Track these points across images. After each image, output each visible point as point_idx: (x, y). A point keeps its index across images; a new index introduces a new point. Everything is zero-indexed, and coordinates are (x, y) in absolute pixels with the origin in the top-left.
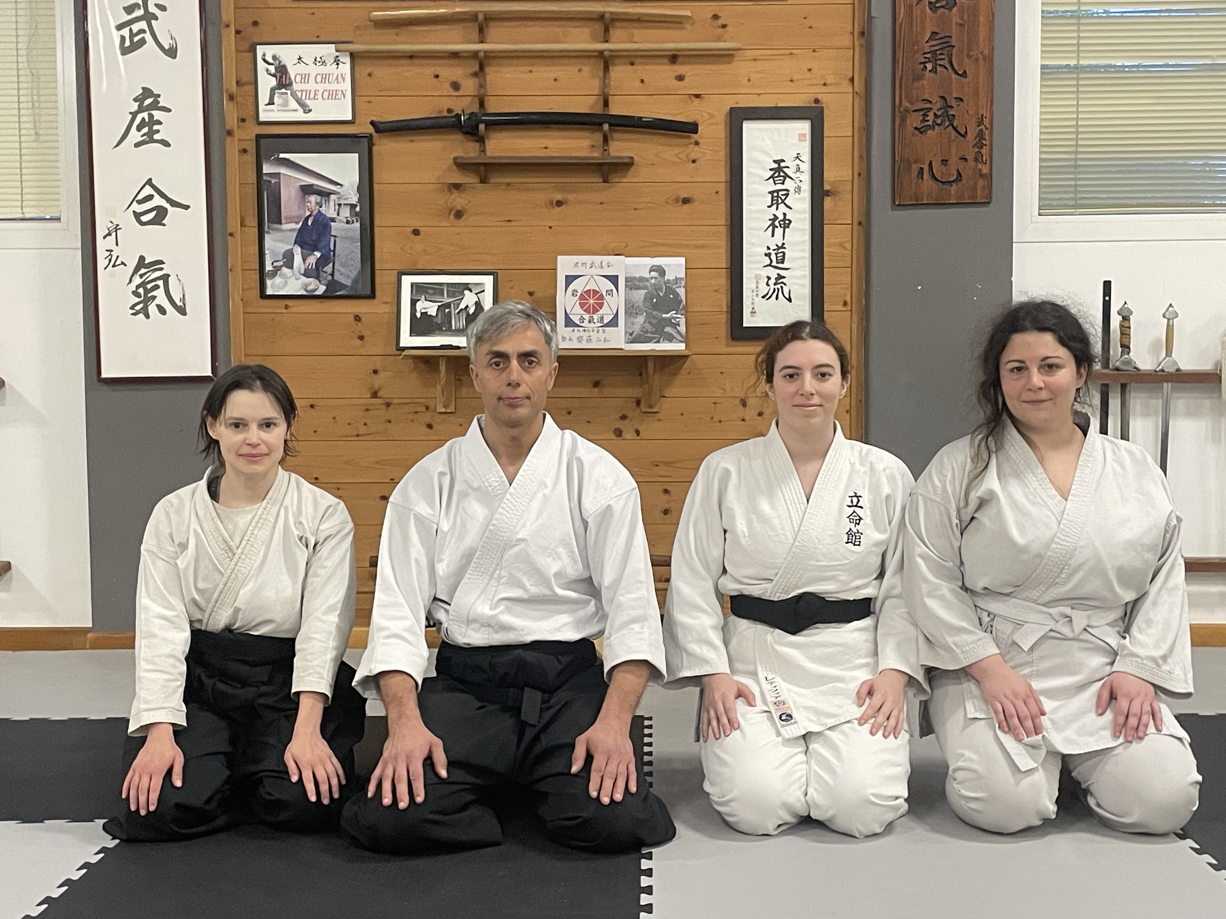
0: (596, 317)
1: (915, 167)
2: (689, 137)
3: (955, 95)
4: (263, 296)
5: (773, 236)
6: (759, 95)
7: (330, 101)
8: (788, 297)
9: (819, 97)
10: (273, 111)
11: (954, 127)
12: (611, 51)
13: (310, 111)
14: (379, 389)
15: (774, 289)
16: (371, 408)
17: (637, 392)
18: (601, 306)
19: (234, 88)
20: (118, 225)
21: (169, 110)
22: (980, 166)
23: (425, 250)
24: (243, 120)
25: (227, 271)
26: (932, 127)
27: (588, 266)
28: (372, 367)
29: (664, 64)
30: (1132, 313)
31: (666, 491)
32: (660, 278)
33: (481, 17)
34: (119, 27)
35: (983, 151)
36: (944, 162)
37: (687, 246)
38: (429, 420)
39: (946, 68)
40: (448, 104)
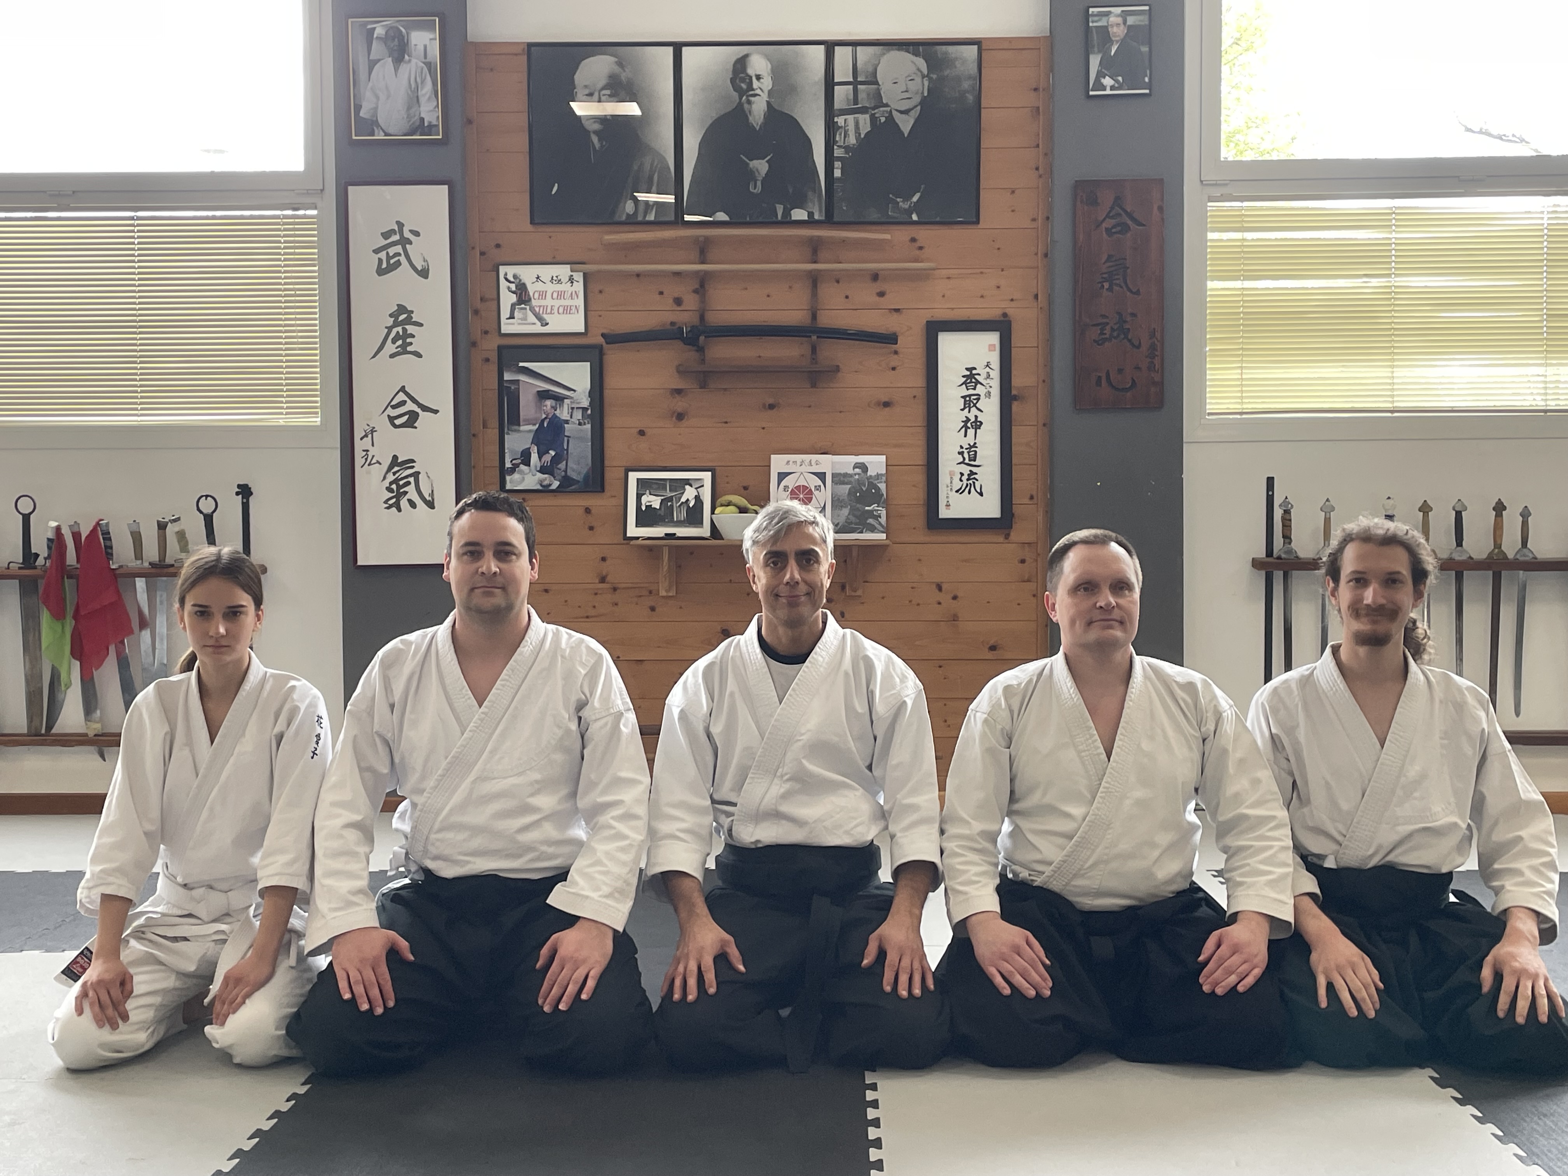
1: (1094, 376)
2: (890, 347)
3: (1130, 311)
5: (965, 436)
6: (953, 309)
7: (565, 315)
8: (979, 491)
9: (1007, 311)
10: (513, 324)
11: (1128, 340)
12: (819, 271)
13: (547, 324)
14: (607, 575)
15: (967, 485)
16: (600, 592)
18: (810, 500)
19: (478, 304)
20: (374, 428)
21: (421, 325)
22: (1152, 374)
23: (649, 449)
24: (486, 332)
25: (471, 468)
26: (1109, 340)
27: (799, 464)
28: (600, 555)
29: (866, 282)
30: (1293, 507)
32: (863, 474)
33: (702, 240)
34: (377, 251)
35: (1156, 361)
36: (1120, 371)
37: (888, 445)
38: (653, 604)
39: (1121, 287)
40: (669, 317)
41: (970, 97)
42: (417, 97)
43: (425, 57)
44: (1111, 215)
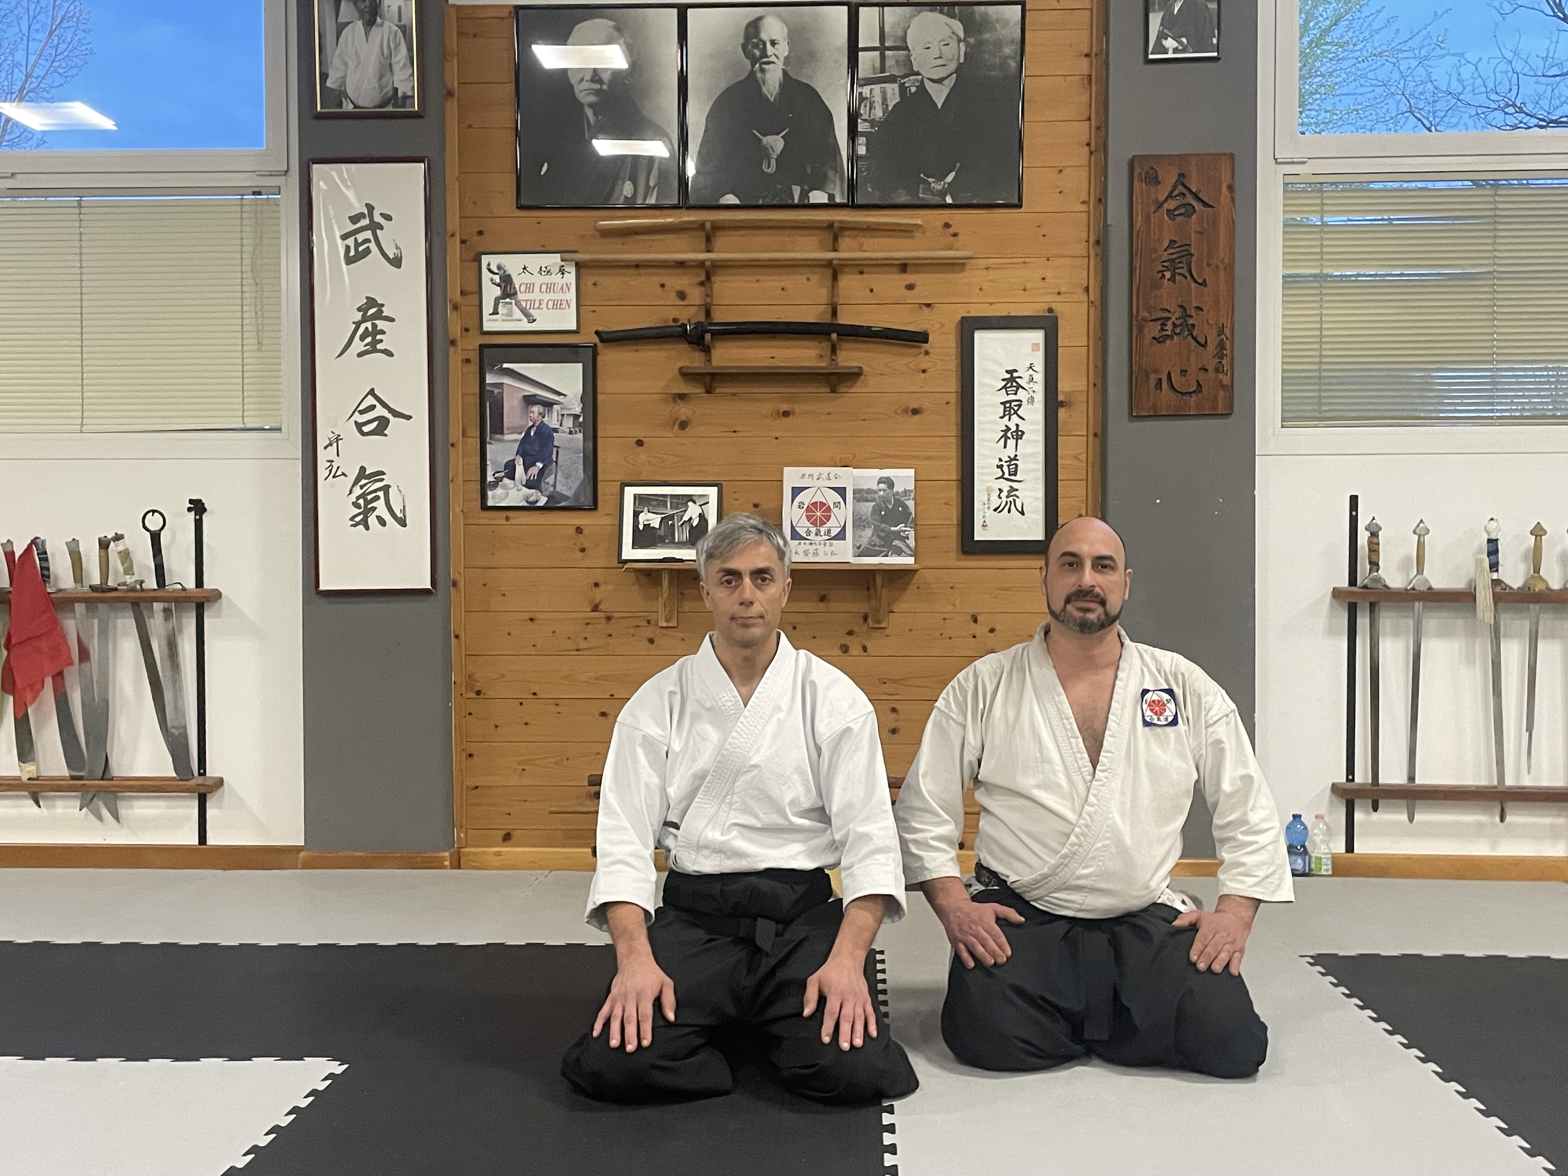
0: (823, 530)
1: (1153, 378)
2: (920, 347)
3: (1194, 304)
4: (485, 507)
5: (1005, 447)
6: (991, 304)
7: (554, 311)
8: (1020, 510)
9: (1053, 306)
10: (497, 320)
11: (1193, 337)
12: (840, 259)
13: (535, 320)
14: (600, 603)
15: (1007, 502)
16: (592, 622)
17: (864, 607)
18: (828, 518)
19: (458, 298)
20: (339, 435)
21: (392, 320)
22: (1221, 376)
23: (649, 461)
24: (467, 330)
25: (447, 481)
26: (1171, 337)
27: (815, 477)
28: (592, 580)
29: (894, 273)
30: (1380, 529)
31: (894, 710)
32: (888, 491)
33: (708, 225)
34: (344, 237)
35: (1224, 362)
36: (1183, 372)
37: (917, 457)
38: (651, 636)
39: (1184, 276)
40: (673, 313)
41: (1013, 64)
42: (391, 65)
43: (400, 20)
44: (1174, 194)
